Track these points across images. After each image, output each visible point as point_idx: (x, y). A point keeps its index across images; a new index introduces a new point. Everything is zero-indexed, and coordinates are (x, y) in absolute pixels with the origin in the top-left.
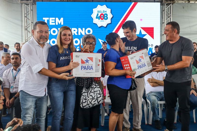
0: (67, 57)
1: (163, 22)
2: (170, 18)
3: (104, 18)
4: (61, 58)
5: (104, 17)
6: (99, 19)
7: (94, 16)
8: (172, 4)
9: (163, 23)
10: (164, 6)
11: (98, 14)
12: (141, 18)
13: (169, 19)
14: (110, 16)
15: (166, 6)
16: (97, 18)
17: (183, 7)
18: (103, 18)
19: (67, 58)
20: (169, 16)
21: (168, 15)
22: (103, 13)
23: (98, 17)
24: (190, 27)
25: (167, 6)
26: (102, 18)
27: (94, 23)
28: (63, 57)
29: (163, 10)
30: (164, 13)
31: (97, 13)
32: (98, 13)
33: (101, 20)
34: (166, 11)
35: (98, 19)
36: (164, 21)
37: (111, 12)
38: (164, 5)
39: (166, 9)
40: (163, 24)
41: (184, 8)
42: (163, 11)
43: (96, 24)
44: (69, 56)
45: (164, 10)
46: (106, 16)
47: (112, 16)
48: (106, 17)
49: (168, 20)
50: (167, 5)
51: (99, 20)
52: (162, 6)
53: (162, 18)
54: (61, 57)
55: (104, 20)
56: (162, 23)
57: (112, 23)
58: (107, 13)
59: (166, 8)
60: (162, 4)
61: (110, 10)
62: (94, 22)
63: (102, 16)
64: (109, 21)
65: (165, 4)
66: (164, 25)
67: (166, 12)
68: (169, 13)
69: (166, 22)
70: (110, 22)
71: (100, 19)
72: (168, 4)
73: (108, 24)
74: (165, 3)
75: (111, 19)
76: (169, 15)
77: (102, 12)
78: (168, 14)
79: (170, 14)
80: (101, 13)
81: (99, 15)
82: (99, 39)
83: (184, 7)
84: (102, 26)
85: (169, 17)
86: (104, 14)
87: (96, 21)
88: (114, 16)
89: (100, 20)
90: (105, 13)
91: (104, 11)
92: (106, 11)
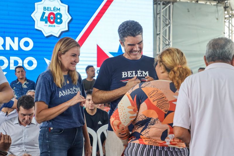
0: (68, 90)
1: (158, 33)
2: (169, 27)
3: (55, 20)
4: (61, 94)
6: (46, 22)
7: (36, 15)
8: (173, 4)
9: (157, 35)
10: (159, 6)
11: (44, 13)
13: (167, 28)
14: (66, 18)
15: (162, 6)
16: (42, 19)
17: (187, 10)
18: (54, 20)
19: (69, 93)
20: (167, 23)
21: (166, 22)
22: (53, 12)
23: (44, 18)
24: (199, 43)
25: (164, 6)
27: (37, 30)
28: (64, 92)
29: (158, 12)
30: (159, 17)
31: (43, 11)
32: (45, 11)
33: (50, 24)
34: (162, 14)
36: (160, 31)
37: (68, 11)
38: (159, 4)
39: (162, 11)
40: (158, 36)
41: (189, 11)
42: (157, 14)
43: (41, 31)
44: (72, 89)
45: (160, 13)
46: (59, 16)
47: (70, 18)
48: (58, 18)
49: (166, 30)
50: (163, 4)
52: (155, 6)
53: (156, 27)
54: (60, 92)
55: (55, 24)
56: (155, 35)
57: (70, 29)
58: (61, 12)
59: (163, 9)
60: (155, 3)
61: (67, 6)
62: (36, 27)
63: (52, 16)
65: (161, 3)
66: (159, 38)
67: (162, 17)
68: (167, 17)
69: (163, 32)
70: (67, 29)
71: (48, 22)
72: (165, 3)
73: (62, 32)
74: (161, 1)
75: (69, 23)
76: (167, 21)
77: (52, 9)
78: (165, 19)
79: (169, 19)
80: (50, 12)
81: (46, 15)
82: (45, 59)
84: (51, 36)
85: (167, 25)
86: (55, 13)
87: (40, 25)
88: (74, 18)
90: (58, 12)
91: (56, 9)
92: (58, 9)
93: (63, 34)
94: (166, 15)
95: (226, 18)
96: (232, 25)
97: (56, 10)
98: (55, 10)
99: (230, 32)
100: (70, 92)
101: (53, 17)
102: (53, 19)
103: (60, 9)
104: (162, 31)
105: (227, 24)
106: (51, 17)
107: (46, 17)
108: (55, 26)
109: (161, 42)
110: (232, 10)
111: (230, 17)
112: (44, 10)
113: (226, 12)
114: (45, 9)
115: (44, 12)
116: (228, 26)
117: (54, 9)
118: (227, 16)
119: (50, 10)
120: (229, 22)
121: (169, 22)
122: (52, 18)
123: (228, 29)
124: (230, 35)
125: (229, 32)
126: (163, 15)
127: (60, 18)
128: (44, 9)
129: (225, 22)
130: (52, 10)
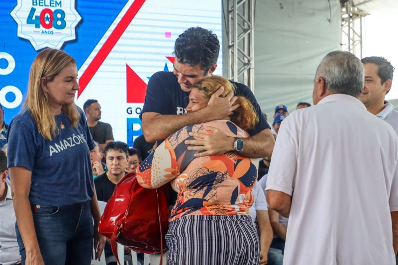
0: (65, 141)
1: (230, 44)
2: (249, 35)
3: (53, 22)
4: (52, 150)
5: (52, 18)
6: (37, 26)
7: (19, 14)
9: (230, 47)
11: (33, 10)
12: (168, 30)
13: (246, 36)
14: (73, 18)
16: (30, 20)
17: (279, 6)
18: (51, 22)
20: (246, 27)
21: (244, 25)
22: (49, 8)
23: (34, 18)
24: (299, 61)
26: (47, 22)
27: (21, 39)
29: (230, 9)
30: (232, 18)
31: (31, 6)
32: (34, 7)
33: (45, 29)
34: (237, 12)
35: (34, 25)
36: (233, 41)
37: (76, 8)
39: (237, 6)
40: (230, 50)
41: (282, 8)
42: (229, 12)
43: (28, 41)
44: (71, 138)
45: (233, 11)
46: (59, 16)
47: (79, 18)
48: (58, 19)
49: (244, 39)
51: (37, 29)
53: (228, 34)
54: (51, 147)
55: (53, 29)
56: (226, 48)
57: (80, 38)
58: (63, 8)
62: (19, 35)
64: (69, 34)
66: (233, 53)
67: (236, 16)
68: (246, 18)
69: (239, 43)
70: (74, 38)
71: (41, 25)
73: (66, 43)
75: (77, 27)
76: (246, 23)
77: (48, 3)
78: (242, 20)
79: (249, 20)
80: (44, 8)
81: (38, 13)
83: (283, 5)
85: (245, 31)
86: (53, 9)
89: (42, 28)
90: (58, 7)
91: (55, 2)
92: (58, 2)
93: (68, 46)
94: (244, 15)
95: (343, 20)
96: (354, 31)
97: (54, 5)
98: (52, 5)
99: (351, 42)
100: (68, 145)
101: (49, 17)
102: (49, 20)
103: (60, 2)
104: (237, 41)
105: (346, 29)
106: (46, 16)
107: (36, 17)
108: (52, 32)
109: (236, 60)
110: (353, 6)
111: (351, 17)
112: (33, 4)
113: (344, 10)
114: (35, 4)
115: (32, 8)
116: (347, 32)
117: (51, 3)
118: (346, 16)
119: (43, 4)
120: (349, 26)
121: (249, 26)
122: (47, 19)
123: (347, 37)
124: (351, 47)
125: (349, 43)
126: (238, 14)
127: (62, 19)
128: (33, 2)
129: (342, 25)
130: (46, 4)
